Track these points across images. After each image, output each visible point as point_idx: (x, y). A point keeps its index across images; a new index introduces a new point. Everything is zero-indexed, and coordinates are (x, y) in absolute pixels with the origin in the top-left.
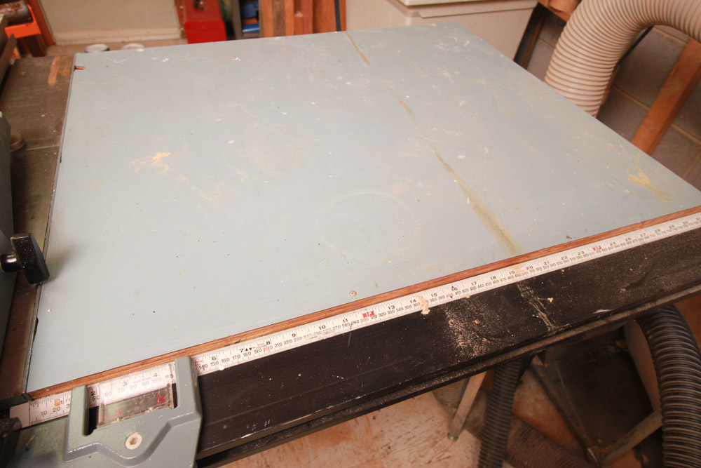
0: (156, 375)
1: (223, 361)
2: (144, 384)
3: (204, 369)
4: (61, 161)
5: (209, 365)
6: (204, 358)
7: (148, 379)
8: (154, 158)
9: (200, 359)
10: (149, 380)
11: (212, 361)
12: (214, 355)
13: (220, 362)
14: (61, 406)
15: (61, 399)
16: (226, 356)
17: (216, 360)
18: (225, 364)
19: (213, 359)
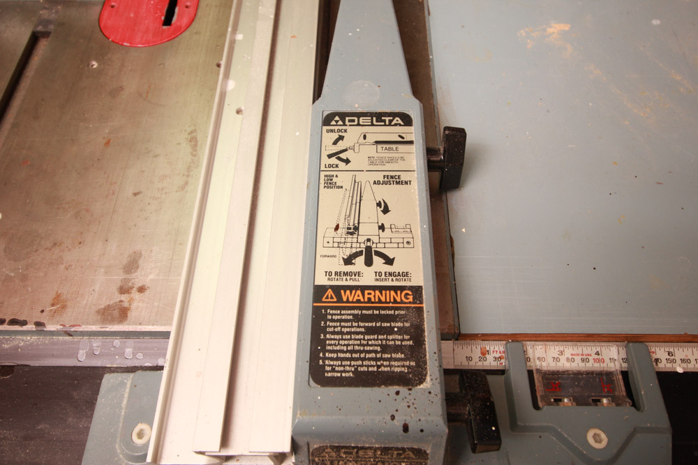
0: (597, 353)
1: (682, 361)
2: (583, 360)
3: (657, 364)
4: (429, 14)
5: (664, 361)
6: (658, 349)
7: (588, 355)
8: (550, 30)
9: (653, 350)
10: (589, 357)
11: (668, 357)
12: (671, 350)
13: (679, 361)
14: (487, 356)
15: (488, 349)
16: (686, 356)
17: (673, 357)
18: (685, 365)
19: (669, 354)
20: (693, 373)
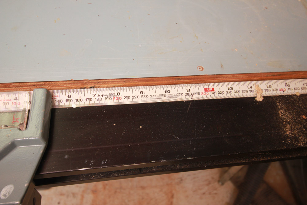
0: (16, 99)
1: (77, 100)
2: (4, 104)
3: (59, 103)
5: (64, 101)
6: (61, 94)
7: (9, 100)
9: (57, 94)
10: (9, 102)
11: (68, 99)
12: (70, 94)
13: (74, 101)
16: (80, 97)
17: (71, 98)
18: (78, 103)
19: (68, 97)
20: (82, 107)
